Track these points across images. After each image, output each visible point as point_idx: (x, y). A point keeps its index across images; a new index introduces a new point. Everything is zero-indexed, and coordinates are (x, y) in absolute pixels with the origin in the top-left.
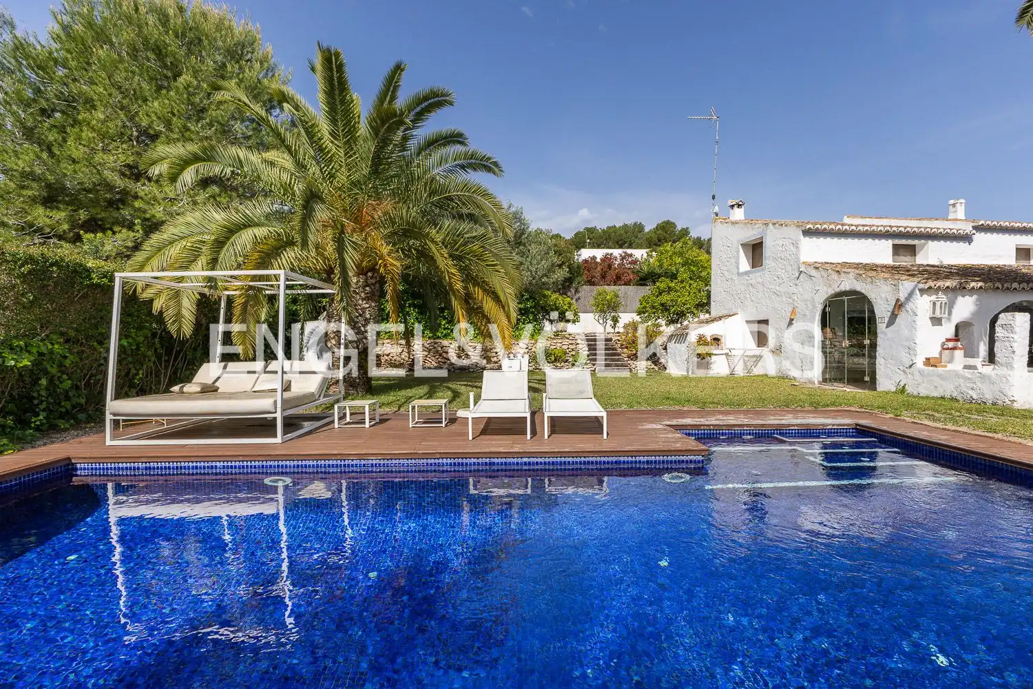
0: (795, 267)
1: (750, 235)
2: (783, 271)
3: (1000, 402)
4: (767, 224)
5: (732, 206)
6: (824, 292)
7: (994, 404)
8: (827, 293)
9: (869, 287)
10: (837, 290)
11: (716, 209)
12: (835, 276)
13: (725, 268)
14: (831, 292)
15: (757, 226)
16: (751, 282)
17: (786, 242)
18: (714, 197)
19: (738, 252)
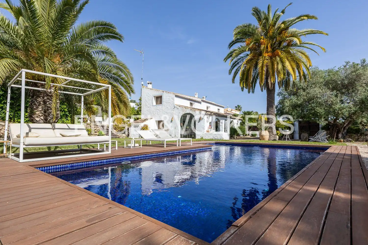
0: (173, 105)
1: (158, 94)
2: (169, 106)
3: (221, 139)
4: (163, 92)
5: (149, 83)
6: (182, 113)
7: (220, 139)
8: (183, 114)
9: (194, 112)
10: (185, 113)
11: (143, 83)
12: (185, 109)
13: (147, 103)
14: (184, 113)
15: (160, 91)
16: (158, 108)
17: (170, 98)
18: (142, 79)
19: (153, 98)
